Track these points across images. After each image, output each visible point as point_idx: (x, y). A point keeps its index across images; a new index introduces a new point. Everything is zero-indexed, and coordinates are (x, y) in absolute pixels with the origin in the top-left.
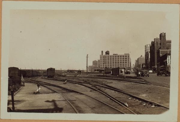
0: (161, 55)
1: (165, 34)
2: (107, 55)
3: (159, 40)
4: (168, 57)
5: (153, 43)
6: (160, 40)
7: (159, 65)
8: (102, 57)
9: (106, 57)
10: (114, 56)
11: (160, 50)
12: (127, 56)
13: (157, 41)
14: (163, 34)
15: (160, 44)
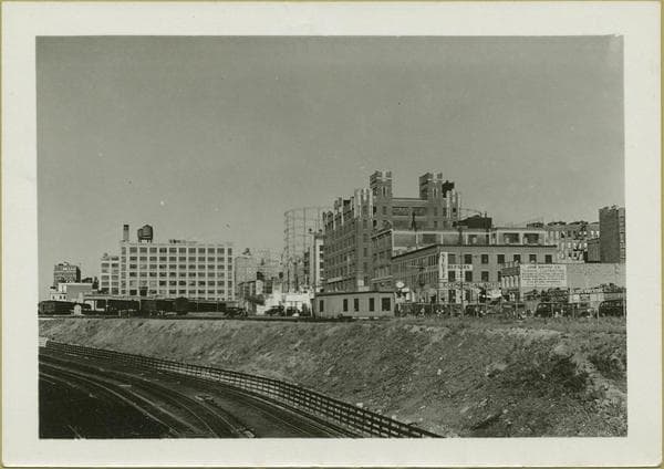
0: (398, 249)
2: (145, 241)
4: (441, 258)
6: (375, 194)
8: (128, 251)
9: (144, 250)
10: (177, 246)
11: (394, 232)
12: (226, 251)
13: (365, 198)
14: (384, 173)
15: (375, 209)
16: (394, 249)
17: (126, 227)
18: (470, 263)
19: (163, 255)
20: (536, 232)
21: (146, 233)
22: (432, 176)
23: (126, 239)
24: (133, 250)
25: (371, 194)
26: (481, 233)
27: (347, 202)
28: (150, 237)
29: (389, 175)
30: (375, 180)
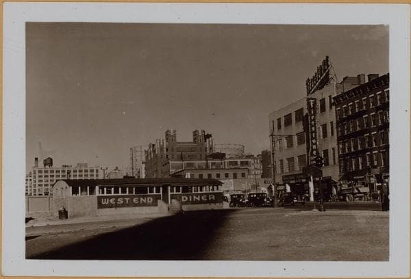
6: (167, 141)
8: (37, 173)
9: (46, 172)
10: (66, 169)
11: (171, 162)
12: (95, 170)
13: (161, 144)
14: (172, 131)
15: (167, 149)
16: (171, 170)
17: (36, 159)
19: (58, 174)
20: (247, 160)
21: (48, 162)
22: (198, 131)
23: (37, 166)
24: (40, 172)
25: (165, 141)
26: (218, 161)
27: (154, 145)
28: (51, 164)
29: (175, 131)
30: (167, 134)
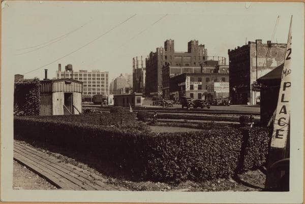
0: (172, 75)
1: (173, 41)
2: (68, 71)
3: (164, 50)
4: (187, 79)
5: (153, 55)
6: (166, 50)
7: (166, 91)
8: (60, 75)
9: (67, 75)
10: (83, 73)
11: (171, 67)
12: (105, 75)
13: (161, 52)
14: (170, 41)
15: (166, 57)
16: (171, 75)
17: (60, 65)
18: (201, 81)
19: (76, 77)
22: (193, 42)
30: (166, 44)
